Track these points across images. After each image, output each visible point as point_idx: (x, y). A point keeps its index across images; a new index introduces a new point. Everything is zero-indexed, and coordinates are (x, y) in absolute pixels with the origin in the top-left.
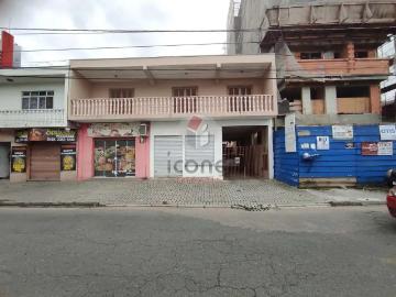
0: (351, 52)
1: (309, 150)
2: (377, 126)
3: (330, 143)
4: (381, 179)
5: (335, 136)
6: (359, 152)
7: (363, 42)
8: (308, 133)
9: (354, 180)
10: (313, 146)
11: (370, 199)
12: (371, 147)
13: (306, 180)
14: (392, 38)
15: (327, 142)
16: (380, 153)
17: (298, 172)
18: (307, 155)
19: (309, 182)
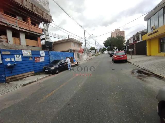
0: (30, 21)
1: (11, 62)
2: (39, 51)
3: (22, 58)
4: (42, 70)
5: (24, 55)
6: (34, 61)
7: (34, 19)
8: (9, 53)
9: (33, 72)
10: (13, 60)
11: (39, 78)
12: (38, 59)
13: (10, 77)
14: (43, 22)
15: (21, 57)
16: (41, 61)
17: (5, 74)
18: (9, 64)
19: (12, 78)
